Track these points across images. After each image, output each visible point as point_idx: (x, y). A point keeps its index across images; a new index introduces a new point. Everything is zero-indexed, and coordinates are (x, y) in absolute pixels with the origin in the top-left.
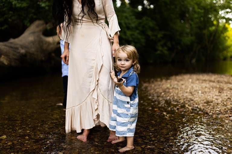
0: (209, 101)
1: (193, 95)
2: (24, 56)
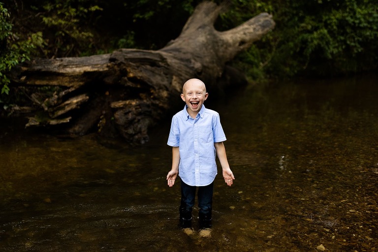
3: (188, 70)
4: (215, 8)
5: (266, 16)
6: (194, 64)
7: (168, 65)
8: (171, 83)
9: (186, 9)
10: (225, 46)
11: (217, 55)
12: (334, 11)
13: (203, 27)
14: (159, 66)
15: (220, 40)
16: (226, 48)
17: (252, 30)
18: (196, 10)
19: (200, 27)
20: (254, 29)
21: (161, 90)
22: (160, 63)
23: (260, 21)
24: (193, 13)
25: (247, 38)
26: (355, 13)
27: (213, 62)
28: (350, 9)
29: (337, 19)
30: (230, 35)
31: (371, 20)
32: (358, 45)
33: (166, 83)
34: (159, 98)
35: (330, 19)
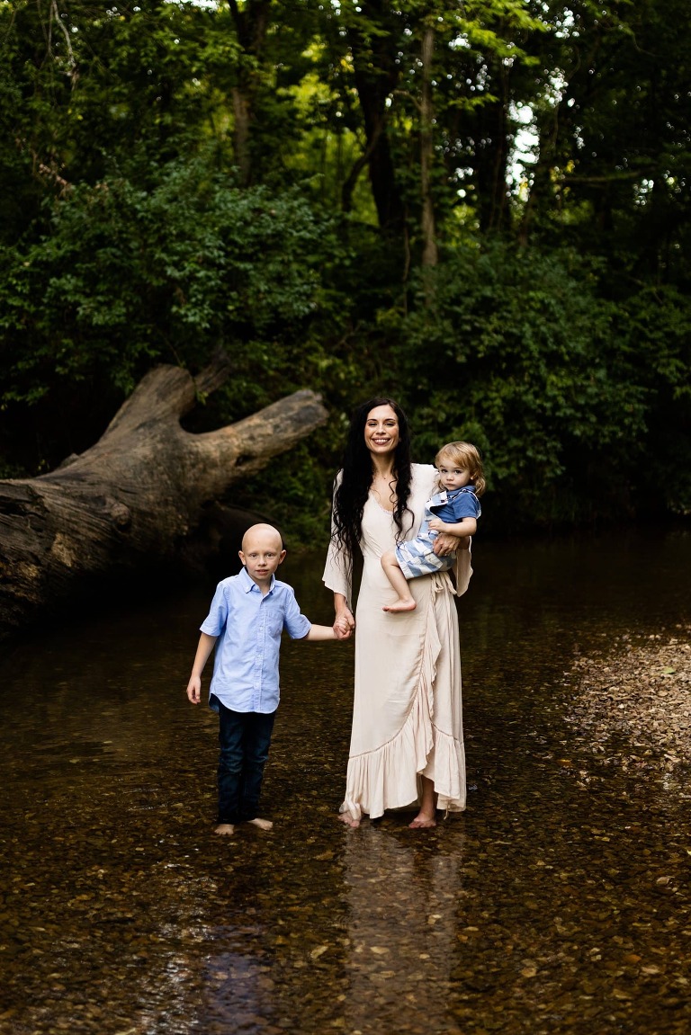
2: (123, 526)
3: (95, 521)
4: (184, 381)
5: (309, 398)
6: (112, 506)
7: (46, 510)
8: (49, 549)
9: (118, 383)
10: (201, 466)
11: (179, 488)
12: (497, 381)
13: (150, 424)
14: (24, 513)
15: (191, 453)
16: (204, 471)
17: (269, 430)
18: (140, 386)
19: (142, 425)
20: (276, 427)
21: (22, 564)
22: (28, 507)
23: (291, 409)
24: (131, 392)
25: (258, 447)
26: (543, 387)
27: (166, 503)
28: (532, 376)
29: (504, 399)
30: (217, 442)
31: (582, 401)
32: (554, 460)
33: (35, 547)
34: (17, 580)
35: (486, 398)
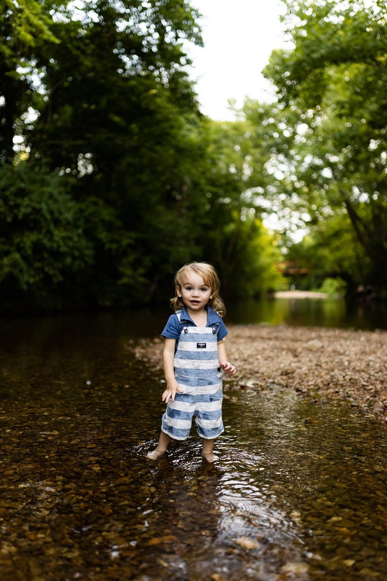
0: (289, 371)
1: (250, 363)
